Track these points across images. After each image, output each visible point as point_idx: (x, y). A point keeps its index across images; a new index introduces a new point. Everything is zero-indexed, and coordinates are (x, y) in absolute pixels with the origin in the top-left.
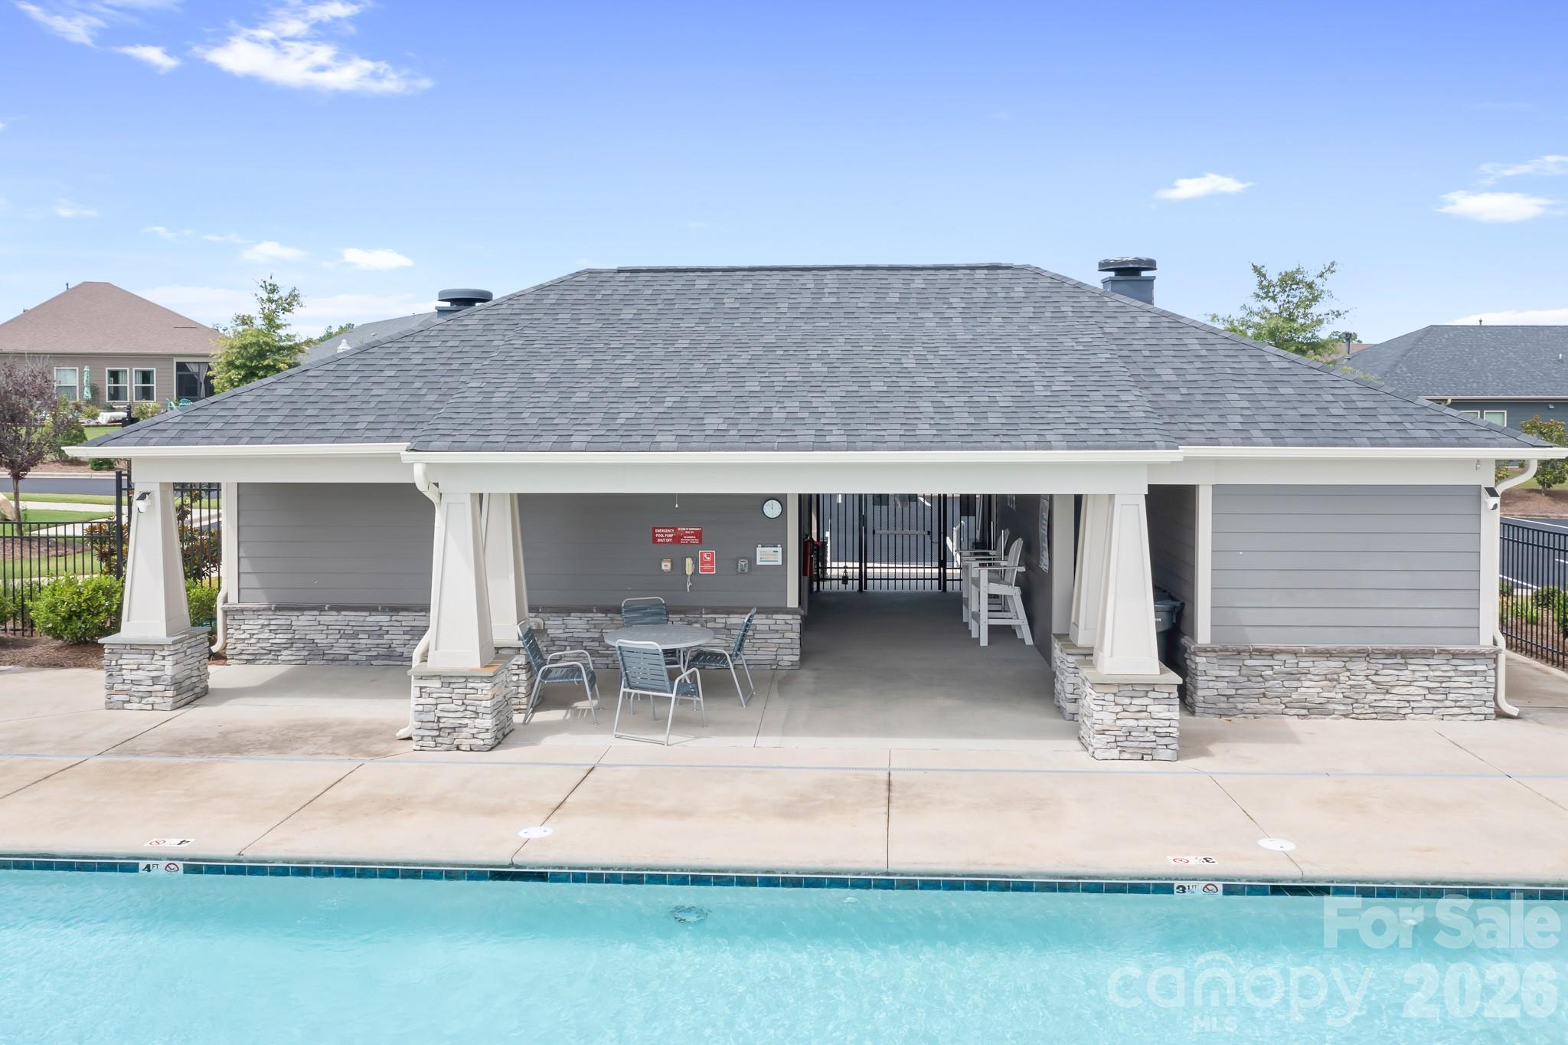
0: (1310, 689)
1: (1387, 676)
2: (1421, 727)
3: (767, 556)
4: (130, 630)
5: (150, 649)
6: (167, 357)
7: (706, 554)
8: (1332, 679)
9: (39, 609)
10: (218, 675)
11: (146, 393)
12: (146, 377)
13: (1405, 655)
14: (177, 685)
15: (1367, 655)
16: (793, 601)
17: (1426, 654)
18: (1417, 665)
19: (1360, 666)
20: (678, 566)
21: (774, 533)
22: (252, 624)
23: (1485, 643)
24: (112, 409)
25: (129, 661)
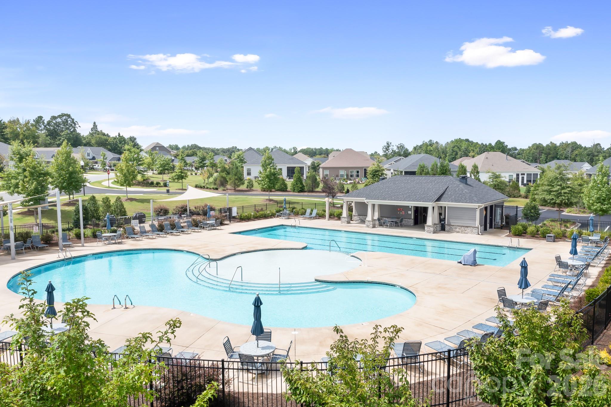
0: (457, 230)
1: (466, 229)
2: (469, 235)
3: (410, 212)
4: (343, 216)
5: (345, 218)
6: (362, 168)
7: (403, 212)
8: (460, 229)
9: (335, 214)
10: (351, 222)
11: (358, 176)
12: (358, 172)
13: (468, 227)
14: (347, 221)
15: (464, 226)
16: (412, 218)
17: (470, 227)
18: (469, 228)
19: (463, 228)
20: (400, 213)
21: (410, 210)
22: (356, 217)
23: (477, 226)
24: (351, 180)
25: (343, 219)
